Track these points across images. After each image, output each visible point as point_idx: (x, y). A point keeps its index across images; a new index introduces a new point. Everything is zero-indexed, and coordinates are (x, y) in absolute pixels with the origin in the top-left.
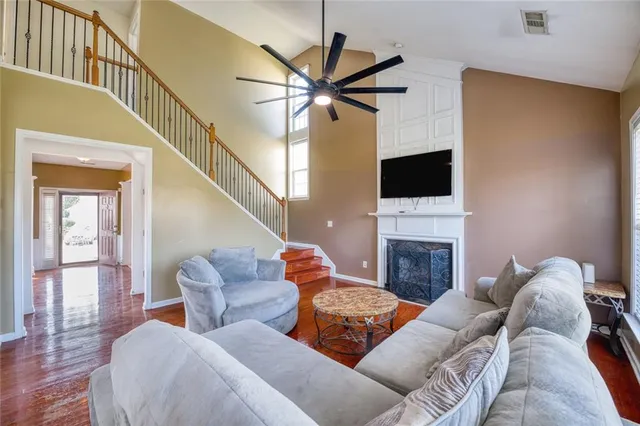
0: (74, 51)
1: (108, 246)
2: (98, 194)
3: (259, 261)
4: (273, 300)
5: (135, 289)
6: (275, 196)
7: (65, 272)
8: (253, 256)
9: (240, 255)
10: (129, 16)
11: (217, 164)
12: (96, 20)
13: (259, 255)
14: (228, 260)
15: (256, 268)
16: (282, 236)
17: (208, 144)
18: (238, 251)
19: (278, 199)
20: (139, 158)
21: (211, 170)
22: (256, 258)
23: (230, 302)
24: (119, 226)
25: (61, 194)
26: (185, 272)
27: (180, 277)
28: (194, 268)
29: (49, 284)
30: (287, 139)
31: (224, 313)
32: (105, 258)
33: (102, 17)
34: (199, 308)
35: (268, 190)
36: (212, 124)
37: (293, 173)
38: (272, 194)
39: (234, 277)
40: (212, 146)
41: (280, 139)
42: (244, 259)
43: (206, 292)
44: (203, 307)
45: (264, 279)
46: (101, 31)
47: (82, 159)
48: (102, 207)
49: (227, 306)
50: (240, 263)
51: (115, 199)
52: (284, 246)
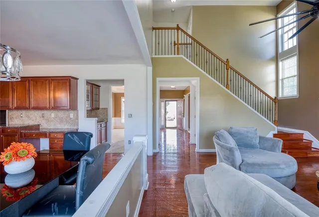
0: (171, 44)
1: (180, 122)
2: (177, 101)
3: (260, 138)
4: (277, 165)
5: (192, 141)
6: (269, 96)
7: (167, 130)
8: (256, 134)
9: (247, 132)
10: (187, 22)
11: (231, 81)
12: (178, 28)
13: (260, 133)
14: (240, 134)
15: (258, 141)
16: (275, 122)
17: (226, 70)
18: (245, 129)
19: (271, 98)
20: (193, 83)
21: (227, 84)
22: (258, 135)
23: (245, 159)
24: (184, 114)
25: (166, 101)
26: (218, 138)
27: (215, 140)
28: (222, 136)
29: (163, 134)
30: (277, 58)
31: (241, 165)
32: (179, 126)
33: (180, 26)
34: (225, 158)
35: (264, 93)
36: (227, 60)
37: (282, 80)
38: (266, 95)
39: (244, 144)
40: (227, 72)
41: (271, 60)
42: (250, 135)
43: (231, 150)
44: (228, 158)
45: (264, 149)
46: (180, 31)
47: (172, 87)
48: (178, 106)
49: (243, 161)
50: (248, 137)
51: (183, 102)
52: (276, 129)
